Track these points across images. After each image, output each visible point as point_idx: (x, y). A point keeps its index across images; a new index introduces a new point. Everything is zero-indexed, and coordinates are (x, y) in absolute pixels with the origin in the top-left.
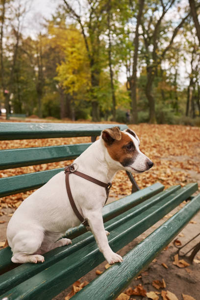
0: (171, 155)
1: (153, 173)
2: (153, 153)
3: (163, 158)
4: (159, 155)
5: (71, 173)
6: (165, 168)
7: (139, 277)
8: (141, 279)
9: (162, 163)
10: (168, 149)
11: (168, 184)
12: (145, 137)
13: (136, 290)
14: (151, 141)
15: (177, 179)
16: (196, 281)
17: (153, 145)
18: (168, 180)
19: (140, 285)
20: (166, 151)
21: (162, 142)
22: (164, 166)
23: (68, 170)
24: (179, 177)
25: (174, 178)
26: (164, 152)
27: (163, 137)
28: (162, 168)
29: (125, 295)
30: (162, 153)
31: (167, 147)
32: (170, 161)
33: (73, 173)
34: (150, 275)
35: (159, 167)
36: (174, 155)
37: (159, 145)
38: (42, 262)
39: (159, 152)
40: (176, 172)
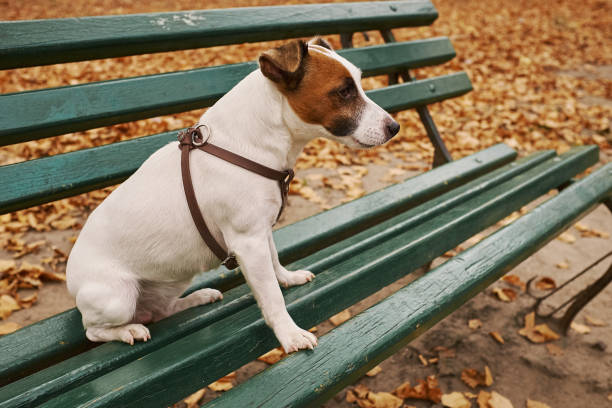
0: (589, 62)
1: (531, 111)
2: (543, 60)
3: (566, 71)
4: (556, 63)
5: (195, 147)
6: (564, 97)
7: (432, 361)
8: (436, 364)
9: (559, 83)
10: (583, 48)
11: (561, 137)
12: (533, 16)
13: (418, 388)
14: (545, 26)
15: (588, 126)
16: (566, 372)
17: (545, 37)
18: (562, 128)
19: (433, 377)
20: (578, 53)
21: (573, 30)
22: (562, 92)
23: (187, 141)
24: (593, 121)
25: (581, 122)
26: (572, 56)
27: (577, 16)
28: (555, 97)
29: (394, 397)
30: (565, 58)
31: (581, 42)
32: (580, 78)
33: (198, 147)
34: (460, 356)
35: (548, 96)
36: (595, 63)
37: (560, 38)
38: (145, 339)
39: (557, 56)
40: (589, 109)
